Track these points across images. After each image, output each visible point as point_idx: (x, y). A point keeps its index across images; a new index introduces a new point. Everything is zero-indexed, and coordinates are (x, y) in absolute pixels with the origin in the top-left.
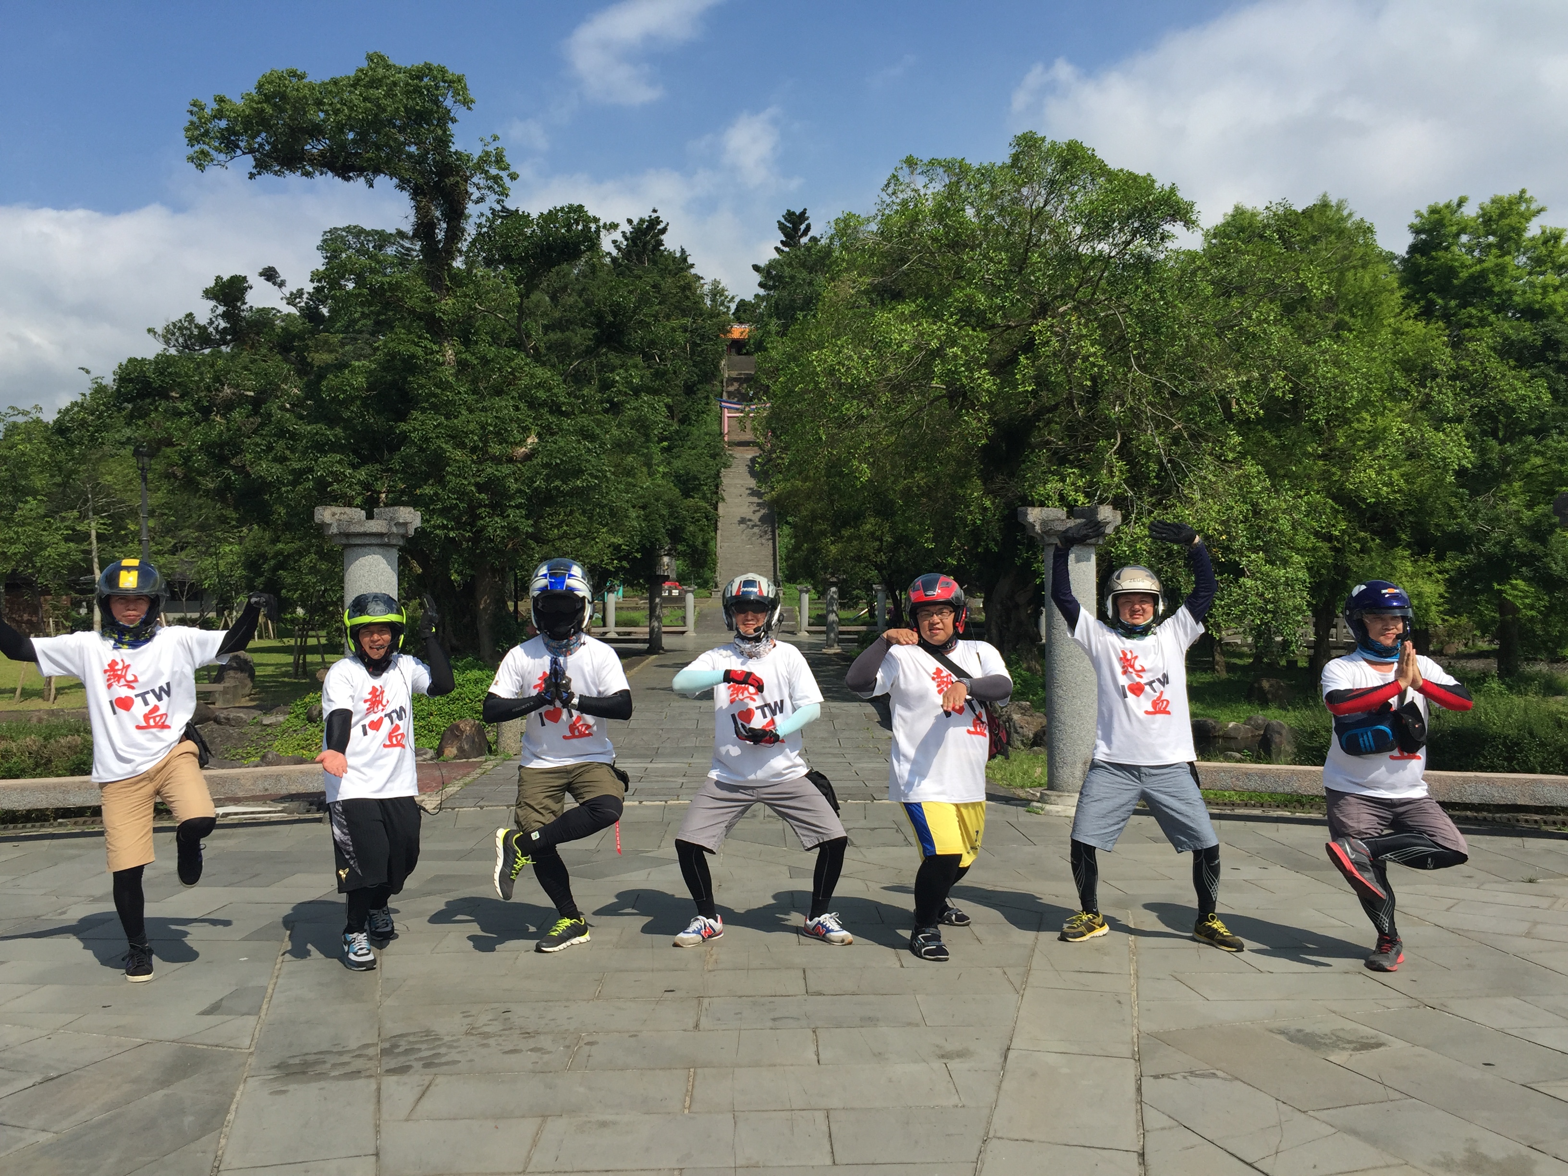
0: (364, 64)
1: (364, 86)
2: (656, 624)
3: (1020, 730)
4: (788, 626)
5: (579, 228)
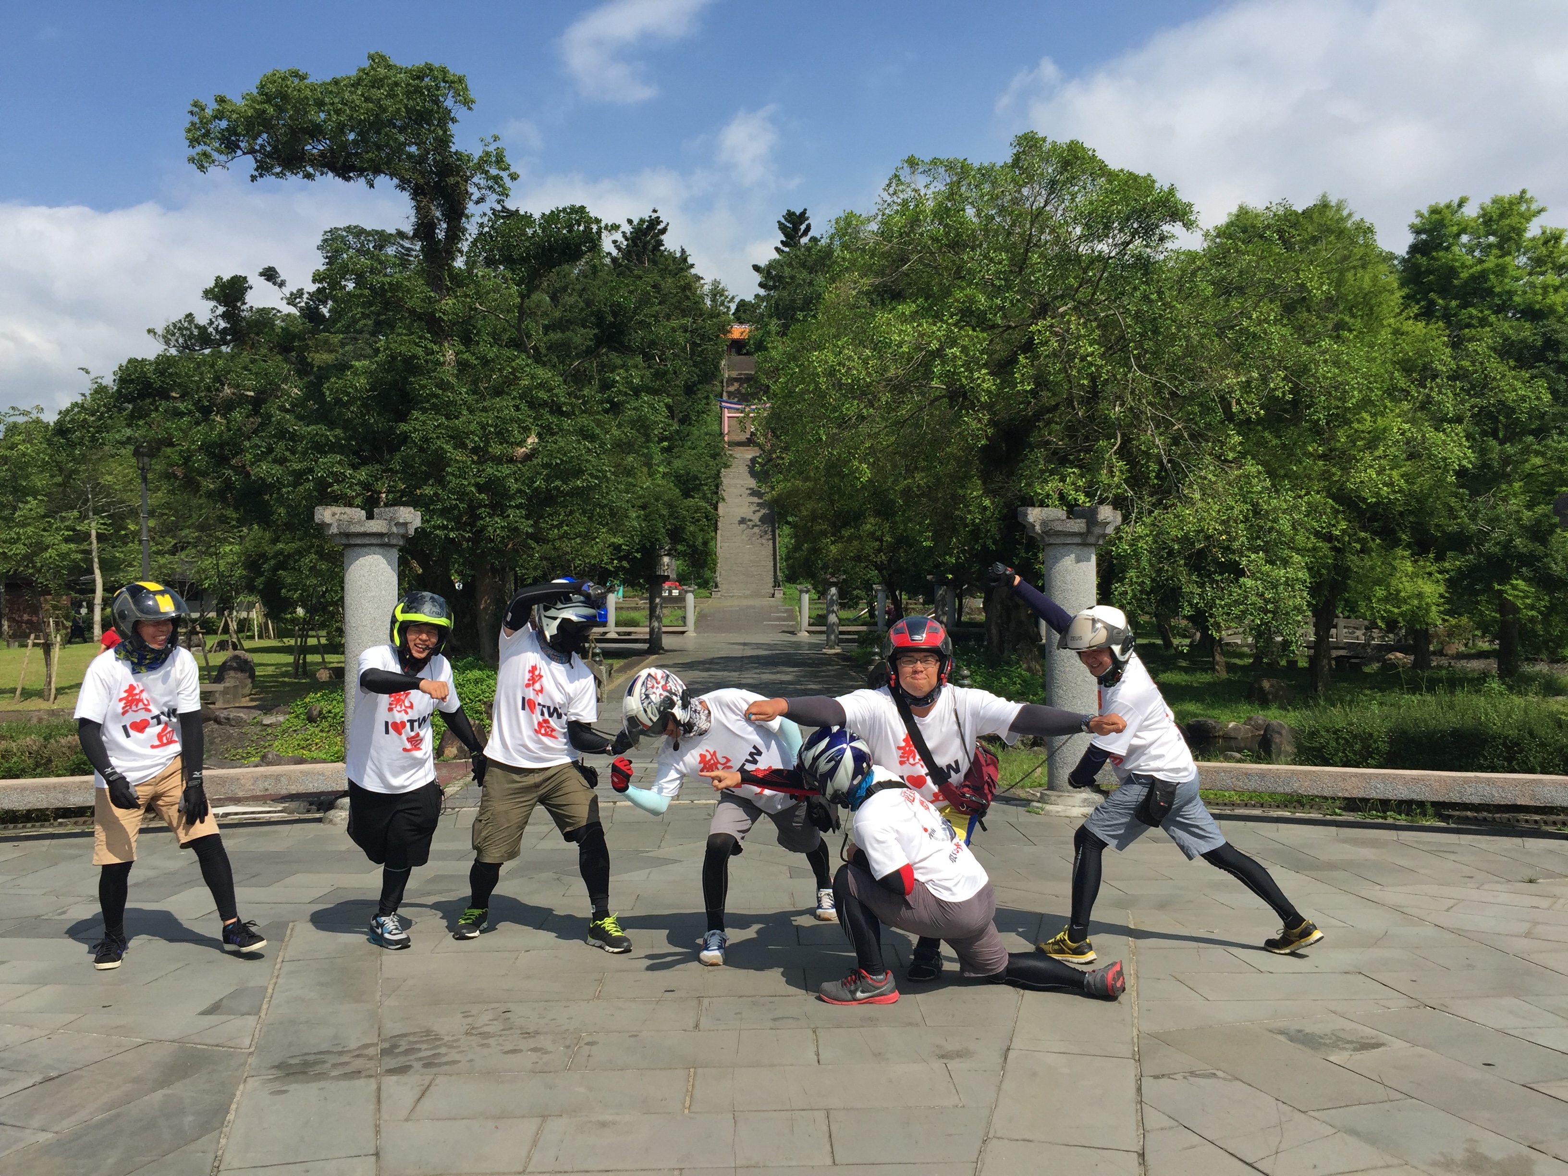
0: (366, 64)
1: (366, 86)
2: (656, 624)
4: (788, 626)
5: (581, 228)
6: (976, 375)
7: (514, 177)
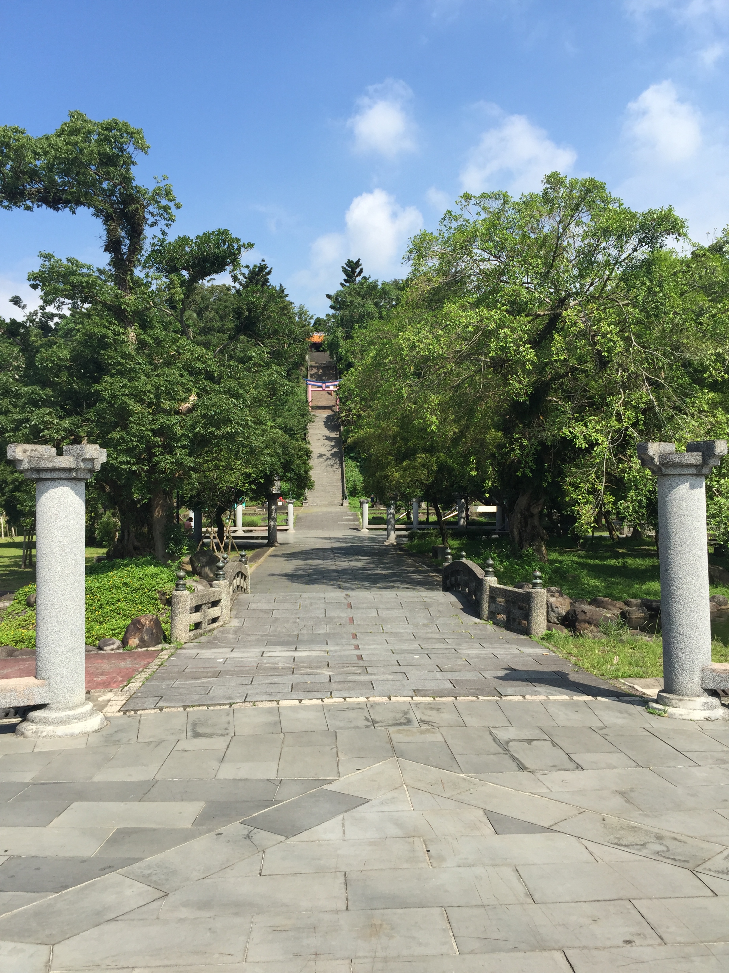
0: (68, 120)
1: (67, 135)
2: (272, 523)
3: (555, 609)
4: (354, 525)
5: (226, 246)
6: (522, 349)
7: (178, 207)
